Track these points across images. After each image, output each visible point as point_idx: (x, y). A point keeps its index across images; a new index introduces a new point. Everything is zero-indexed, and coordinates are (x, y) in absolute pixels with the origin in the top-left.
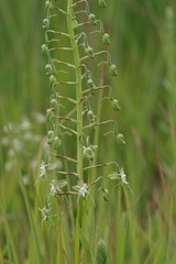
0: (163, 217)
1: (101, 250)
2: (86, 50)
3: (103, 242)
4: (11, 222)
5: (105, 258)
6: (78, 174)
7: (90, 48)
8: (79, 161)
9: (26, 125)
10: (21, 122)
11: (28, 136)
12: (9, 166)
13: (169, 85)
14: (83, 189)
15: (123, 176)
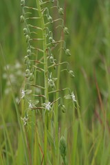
0: (101, 122)
1: (62, 143)
2: (49, 18)
3: (64, 138)
4: (8, 128)
5: (65, 148)
6: (46, 96)
7: (50, 17)
8: (46, 88)
9: (18, 65)
10: (15, 64)
11: (19, 73)
12: (7, 91)
13: (106, 41)
14: (48, 105)
15: (74, 96)
